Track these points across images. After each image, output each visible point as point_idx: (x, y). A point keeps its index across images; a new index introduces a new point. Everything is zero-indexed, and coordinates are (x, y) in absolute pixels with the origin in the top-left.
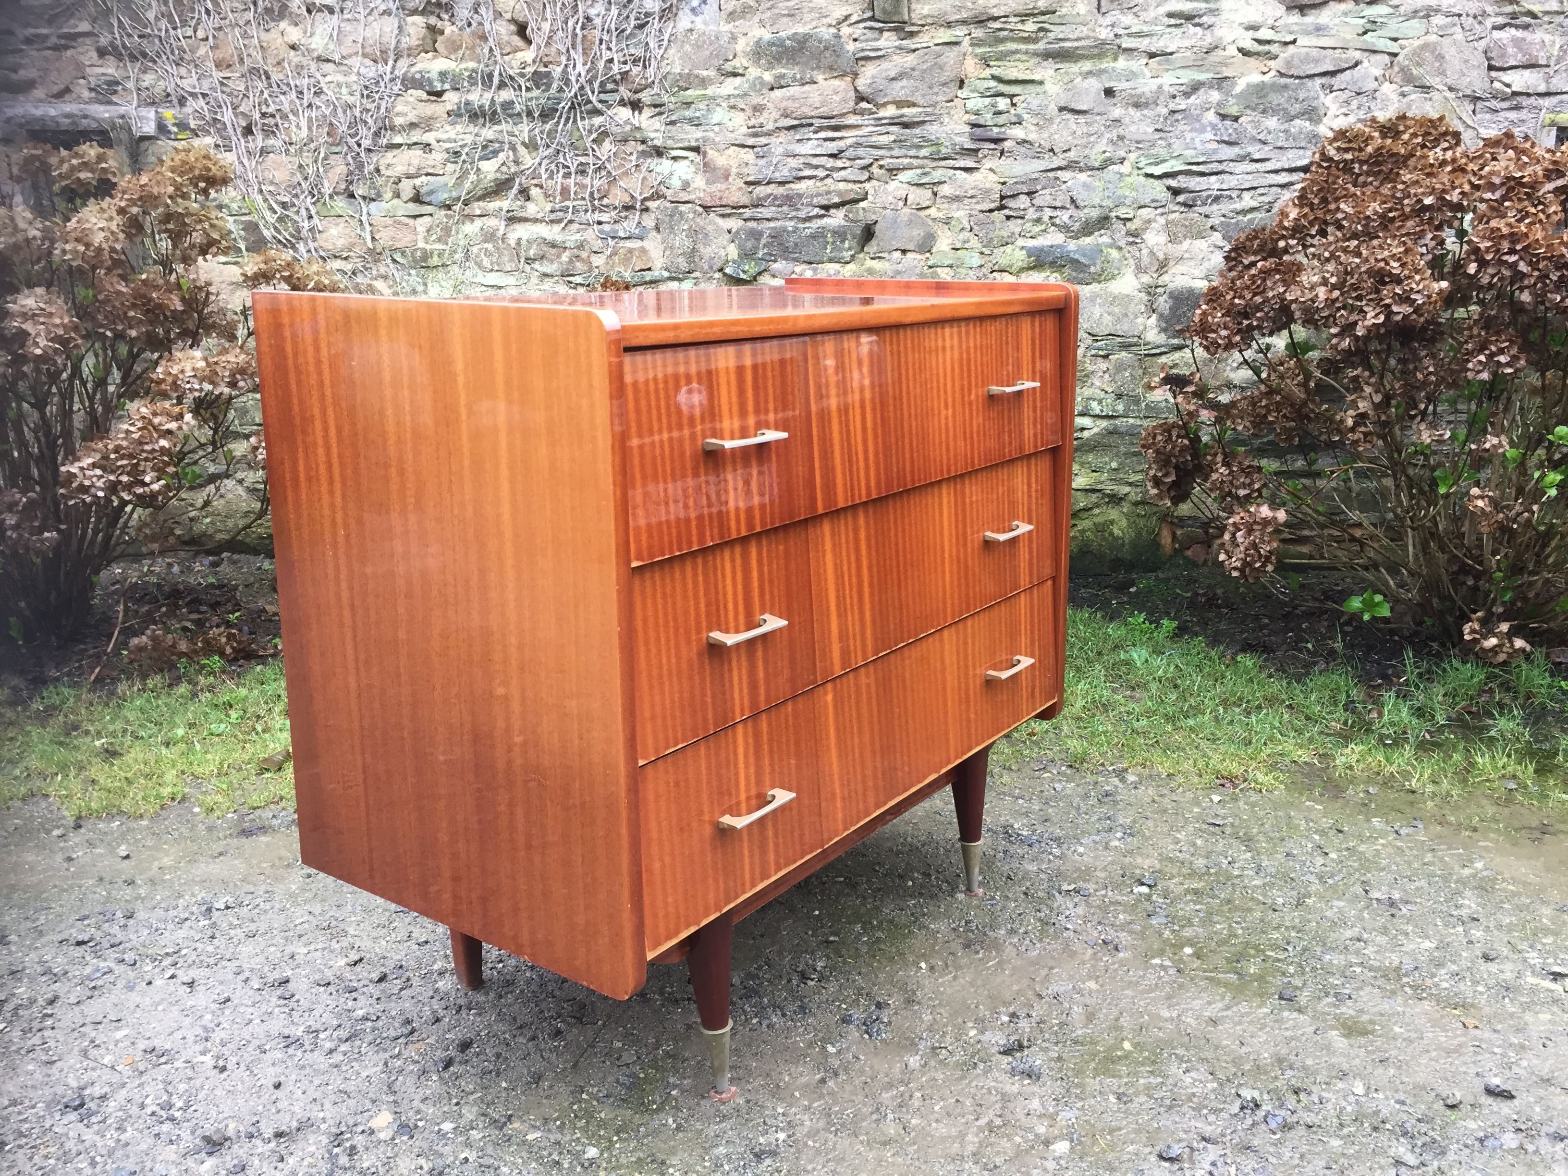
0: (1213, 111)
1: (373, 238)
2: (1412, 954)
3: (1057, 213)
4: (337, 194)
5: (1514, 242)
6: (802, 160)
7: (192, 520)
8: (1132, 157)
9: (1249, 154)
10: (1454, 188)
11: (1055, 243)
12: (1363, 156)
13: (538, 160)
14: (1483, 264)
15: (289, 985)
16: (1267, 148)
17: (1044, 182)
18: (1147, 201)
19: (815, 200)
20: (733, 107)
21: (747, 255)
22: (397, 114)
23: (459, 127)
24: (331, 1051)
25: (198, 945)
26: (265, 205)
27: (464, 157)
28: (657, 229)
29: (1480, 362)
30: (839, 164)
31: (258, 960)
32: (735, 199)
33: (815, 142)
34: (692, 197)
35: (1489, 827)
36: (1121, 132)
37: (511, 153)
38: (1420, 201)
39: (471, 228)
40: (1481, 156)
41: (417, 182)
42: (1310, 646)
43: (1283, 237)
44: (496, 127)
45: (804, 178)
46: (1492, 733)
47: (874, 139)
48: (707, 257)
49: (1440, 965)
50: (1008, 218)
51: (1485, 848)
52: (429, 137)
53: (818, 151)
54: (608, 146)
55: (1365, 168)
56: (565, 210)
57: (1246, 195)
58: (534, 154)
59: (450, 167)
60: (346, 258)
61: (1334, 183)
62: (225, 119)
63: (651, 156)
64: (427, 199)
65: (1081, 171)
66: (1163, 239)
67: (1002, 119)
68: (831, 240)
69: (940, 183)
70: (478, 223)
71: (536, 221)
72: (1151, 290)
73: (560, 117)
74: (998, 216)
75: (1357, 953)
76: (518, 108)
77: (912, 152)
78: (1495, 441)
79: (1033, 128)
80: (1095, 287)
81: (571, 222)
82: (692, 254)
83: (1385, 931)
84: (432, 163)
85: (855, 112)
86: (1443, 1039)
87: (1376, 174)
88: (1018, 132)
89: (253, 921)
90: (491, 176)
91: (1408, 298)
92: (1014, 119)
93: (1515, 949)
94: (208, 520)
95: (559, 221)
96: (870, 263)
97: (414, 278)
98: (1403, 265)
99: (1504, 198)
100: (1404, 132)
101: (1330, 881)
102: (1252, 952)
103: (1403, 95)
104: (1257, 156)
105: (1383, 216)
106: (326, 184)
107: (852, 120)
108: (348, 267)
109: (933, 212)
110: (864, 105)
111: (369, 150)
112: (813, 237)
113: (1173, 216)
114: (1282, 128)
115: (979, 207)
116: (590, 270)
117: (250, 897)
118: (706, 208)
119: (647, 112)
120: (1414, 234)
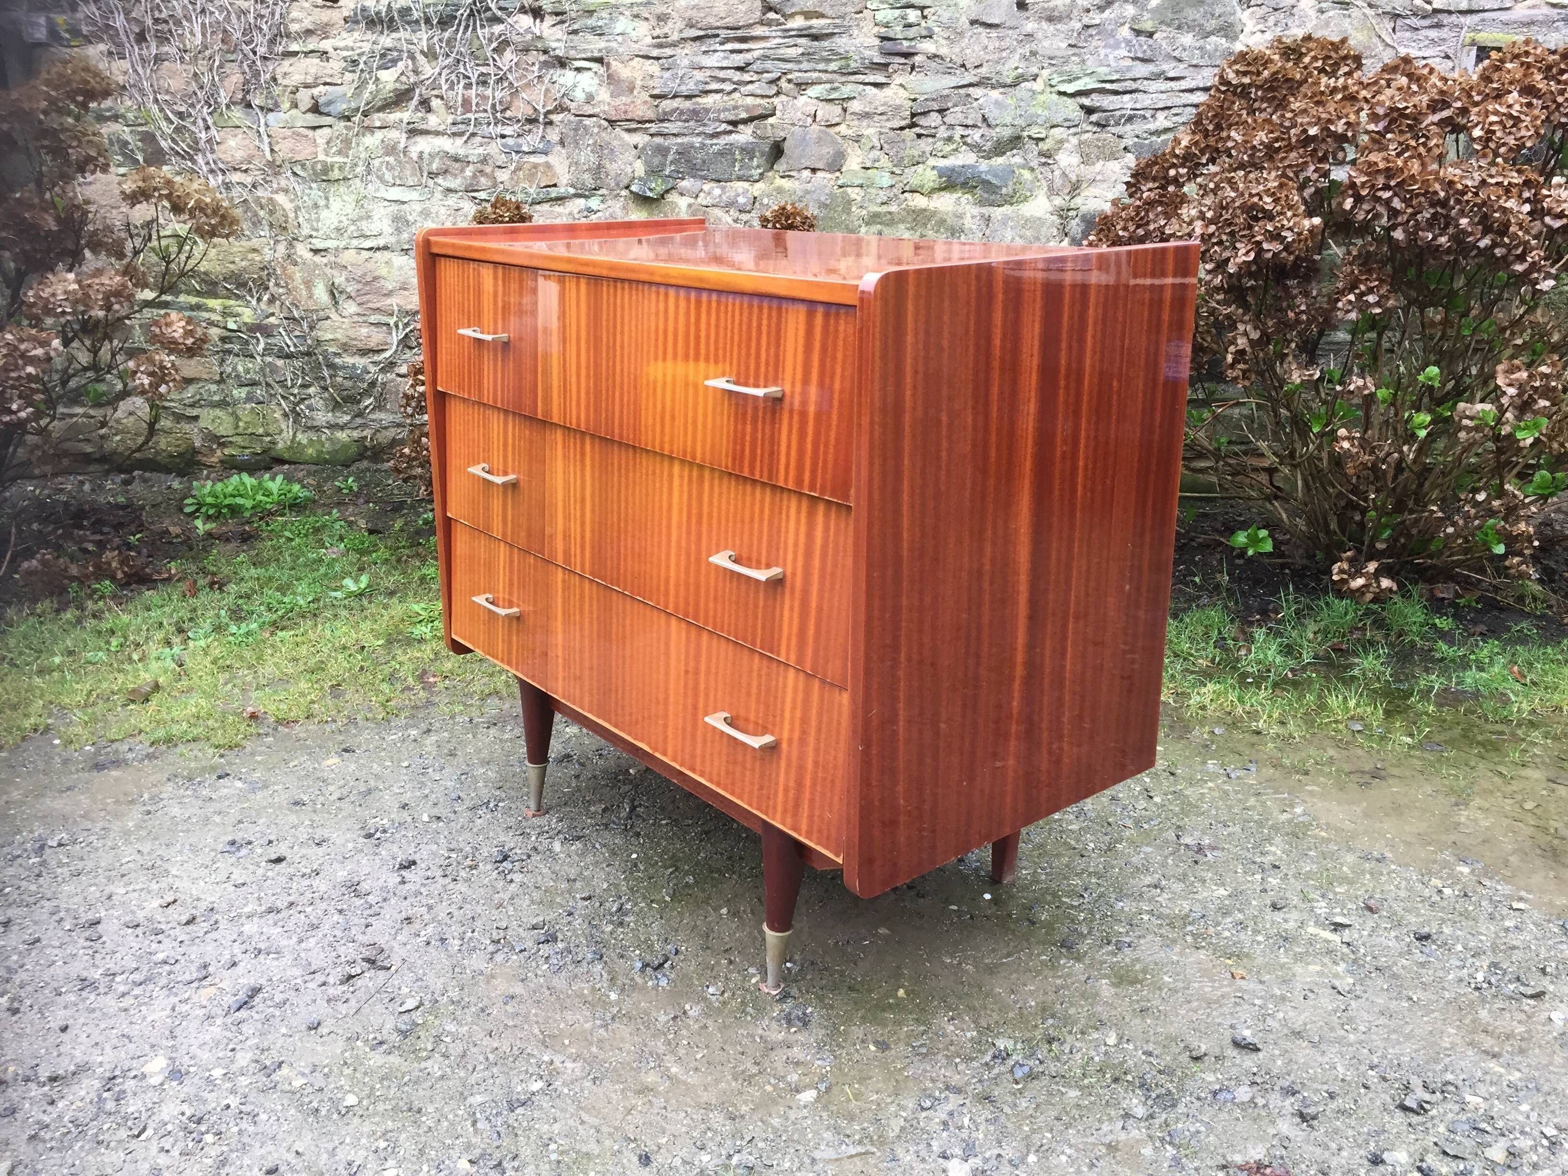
0: (1127, 26)
1: (272, 150)
2: (1204, 903)
3: (969, 131)
4: (234, 103)
5: (1389, 177)
6: (708, 73)
7: (102, 437)
8: (1045, 73)
9: (1163, 72)
10: (1340, 118)
11: (967, 163)
12: (1259, 81)
13: (437, 70)
14: (1359, 199)
15: (99, 926)
16: (1182, 66)
17: (955, 99)
18: (1060, 120)
19: (722, 116)
20: (637, 16)
21: (654, 172)
22: (293, 20)
23: (356, 34)
24: (123, 995)
25: (24, 884)
26: (161, 115)
27: (362, 66)
28: (562, 143)
29: (1350, 302)
30: (747, 77)
31: (76, 900)
32: (640, 113)
33: (722, 54)
34: (597, 110)
35: (1321, 771)
36: (1034, 47)
37: (410, 62)
38: (1305, 131)
39: (371, 141)
40: (1376, 83)
41: (316, 91)
42: (1197, 579)
43: (1174, 166)
44: (395, 35)
45: (711, 91)
46: (1356, 672)
47: (781, 51)
48: (612, 173)
49: (1225, 914)
50: (919, 136)
51: (1311, 792)
52: (326, 45)
53: (725, 64)
54: (509, 55)
55: (1259, 93)
56: (467, 122)
57: (1161, 115)
58: (434, 64)
59: (348, 76)
60: (246, 171)
61: (1229, 109)
62: (118, 25)
63: (554, 66)
64: (326, 110)
65: (993, 87)
66: (1075, 159)
67: (912, 32)
68: (738, 157)
69: (849, 99)
70: (379, 135)
71: (437, 133)
72: (1063, 213)
73: (459, 25)
74: (909, 134)
75: (1151, 900)
76: (416, 15)
77: (821, 66)
78: (1360, 382)
79: (944, 42)
80: (1006, 209)
81: (473, 135)
82: (598, 170)
83: (1183, 878)
84: (330, 72)
85: (761, 23)
86: (1207, 989)
87: (1270, 100)
88: (928, 46)
89: (82, 859)
90: (390, 86)
91: (1279, 235)
92: (924, 33)
93: (1305, 899)
94: (118, 438)
95: (461, 134)
96: (779, 182)
97: (315, 192)
98: (1276, 201)
99: (1387, 130)
100: (1306, 55)
101: (1146, 826)
102: (1049, 898)
103: (1322, 11)
104: (1171, 74)
105: (1269, 147)
106: (222, 93)
107: (759, 31)
108: (248, 180)
109: (843, 129)
110: (771, 15)
111: (265, 58)
112: (721, 153)
113: (1085, 136)
114: (1198, 45)
115: (889, 125)
116: (495, 185)
117: (85, 834)
118: (612, 122)
119: (549, 20)
120: (1297, 165)
